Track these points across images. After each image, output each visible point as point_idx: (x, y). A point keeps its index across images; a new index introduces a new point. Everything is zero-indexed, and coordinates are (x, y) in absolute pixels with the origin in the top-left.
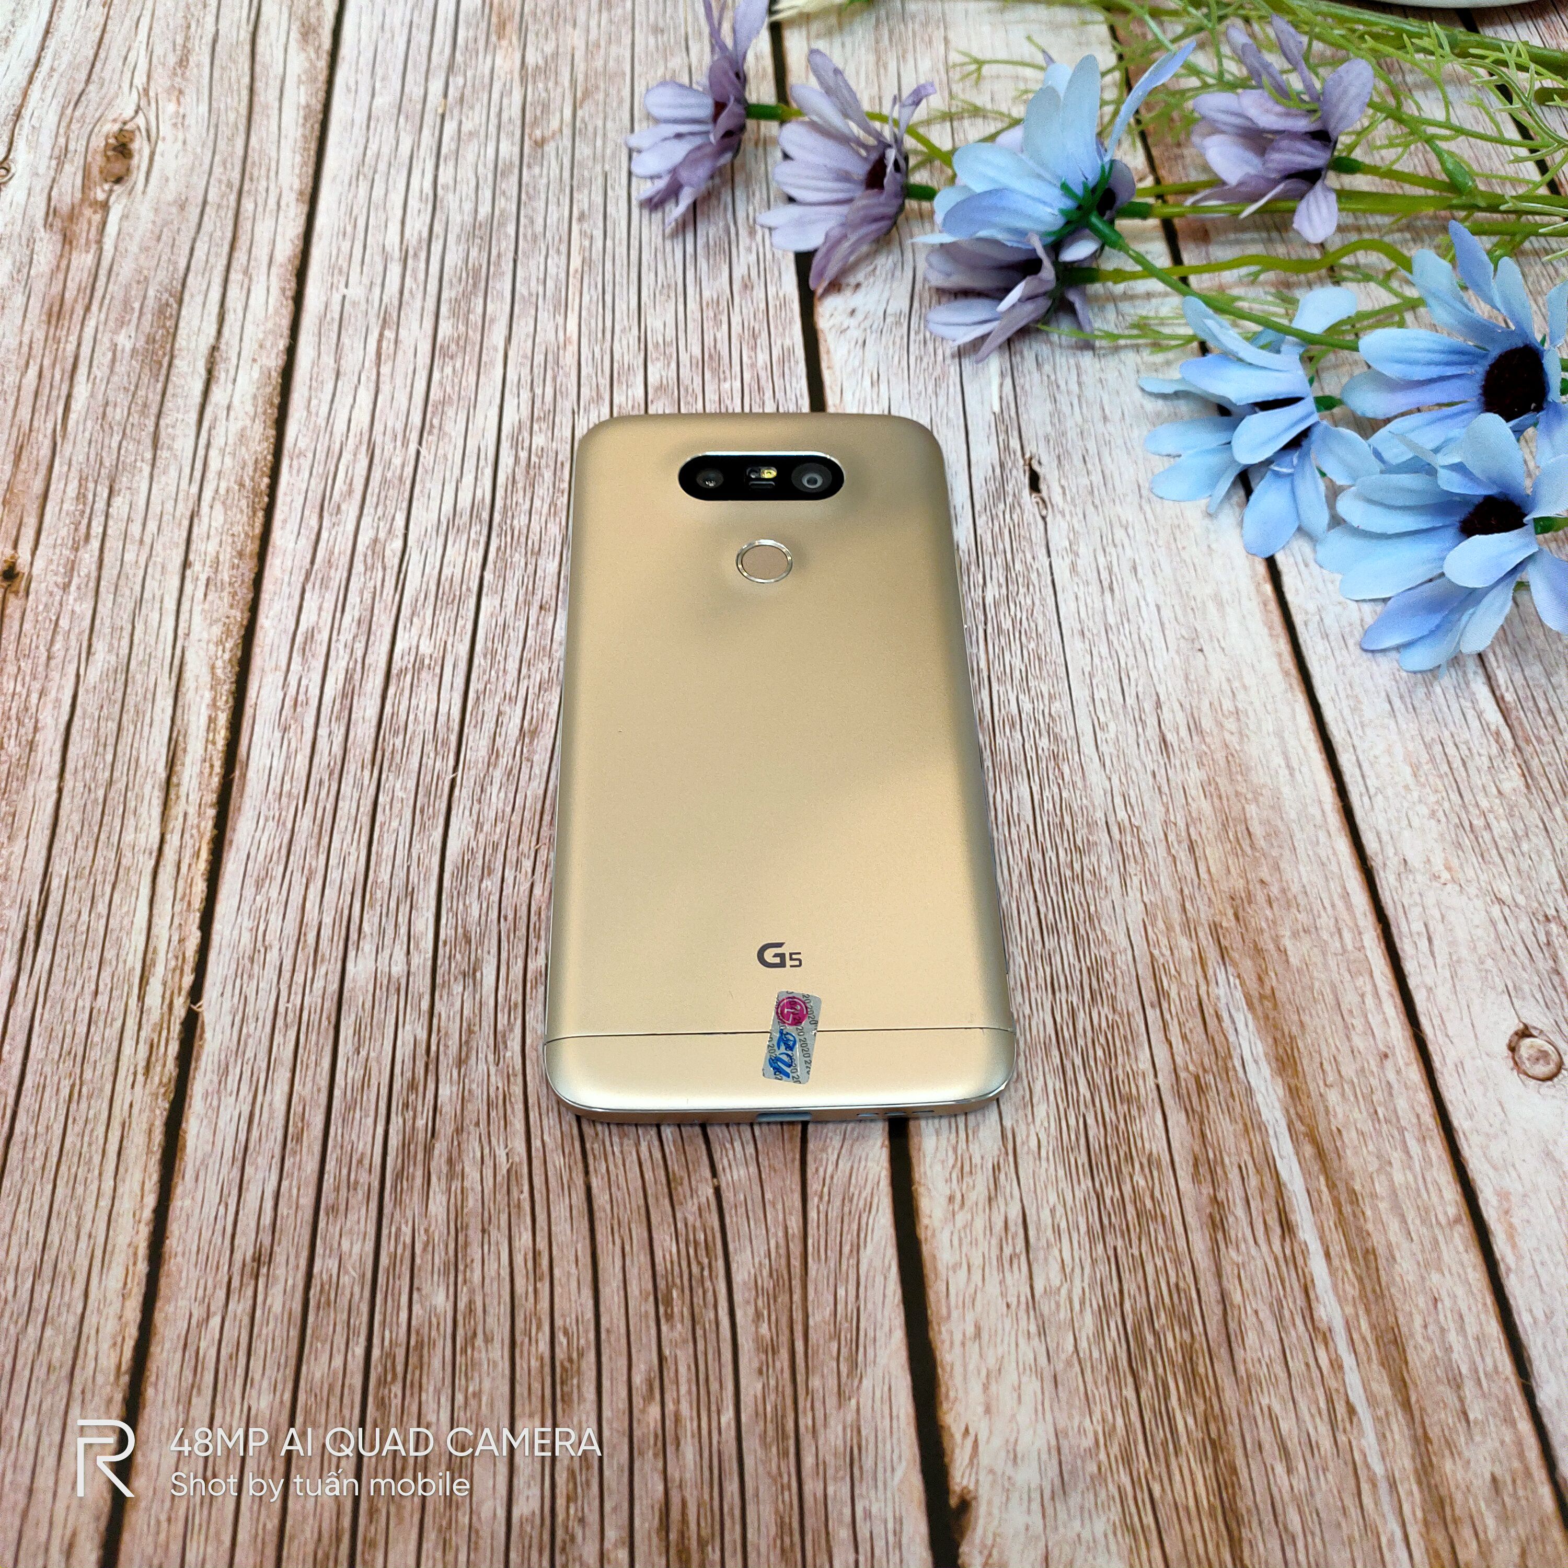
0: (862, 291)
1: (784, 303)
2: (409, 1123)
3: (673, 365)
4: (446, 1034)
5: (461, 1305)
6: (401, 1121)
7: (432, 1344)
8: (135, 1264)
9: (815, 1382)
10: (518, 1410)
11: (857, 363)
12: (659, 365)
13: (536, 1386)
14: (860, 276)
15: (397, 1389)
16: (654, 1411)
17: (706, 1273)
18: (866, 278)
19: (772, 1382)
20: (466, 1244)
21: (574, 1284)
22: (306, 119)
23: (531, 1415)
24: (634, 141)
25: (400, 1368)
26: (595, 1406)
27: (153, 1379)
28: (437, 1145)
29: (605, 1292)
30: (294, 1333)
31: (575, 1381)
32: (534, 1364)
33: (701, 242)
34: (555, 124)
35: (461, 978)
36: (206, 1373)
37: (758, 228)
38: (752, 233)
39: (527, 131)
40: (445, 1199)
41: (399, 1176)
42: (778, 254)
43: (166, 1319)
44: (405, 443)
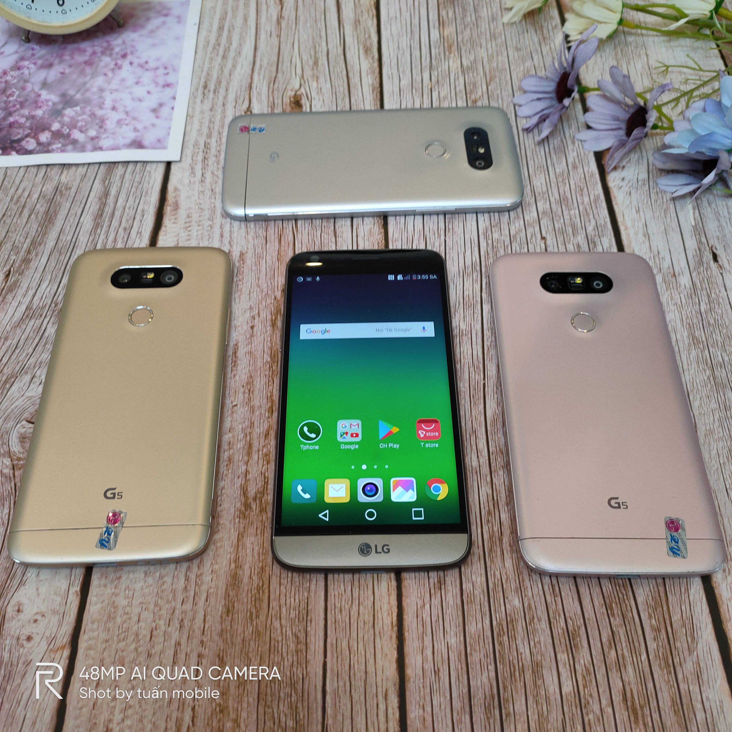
0: (626, 170)
1: (592, 175)
2: (491, 529)
3: (548, 202)
4: (500, 492)
5: (526, 605)
6: (487, 528)
7: (517, 621)
8: (391, 582)
9: (678, 644)
10: (557, 650)
11: (628, 202)
12: (542, 202)
13: (563, 640)
14: (624, 163)
15: (506, 638)
16: (613, 653)
17: (625, 597)
18: (627, 163)
19: (660, 644)
20: (523, 581)
21: (571, 599)
22: (373, 91)
23: (563, 652)
24: (516, 101)
25: (505, 630)
26: (588, 650)
27: (407, 629)
28: (504, 539)
29: (584, 603)
30: (460, 613)
31: (578, 639)
32: (560, 631)
33: (551, 146)
34: (480, 93)
35: (501, 468)
36: (428, 628)
37: (575, 140)
38: (573, 143)
39: (468, 96)
40: (511, 561)
41: (491, 550)
42: (587, 152)
43: (408, 605)
44: (439, 236)
